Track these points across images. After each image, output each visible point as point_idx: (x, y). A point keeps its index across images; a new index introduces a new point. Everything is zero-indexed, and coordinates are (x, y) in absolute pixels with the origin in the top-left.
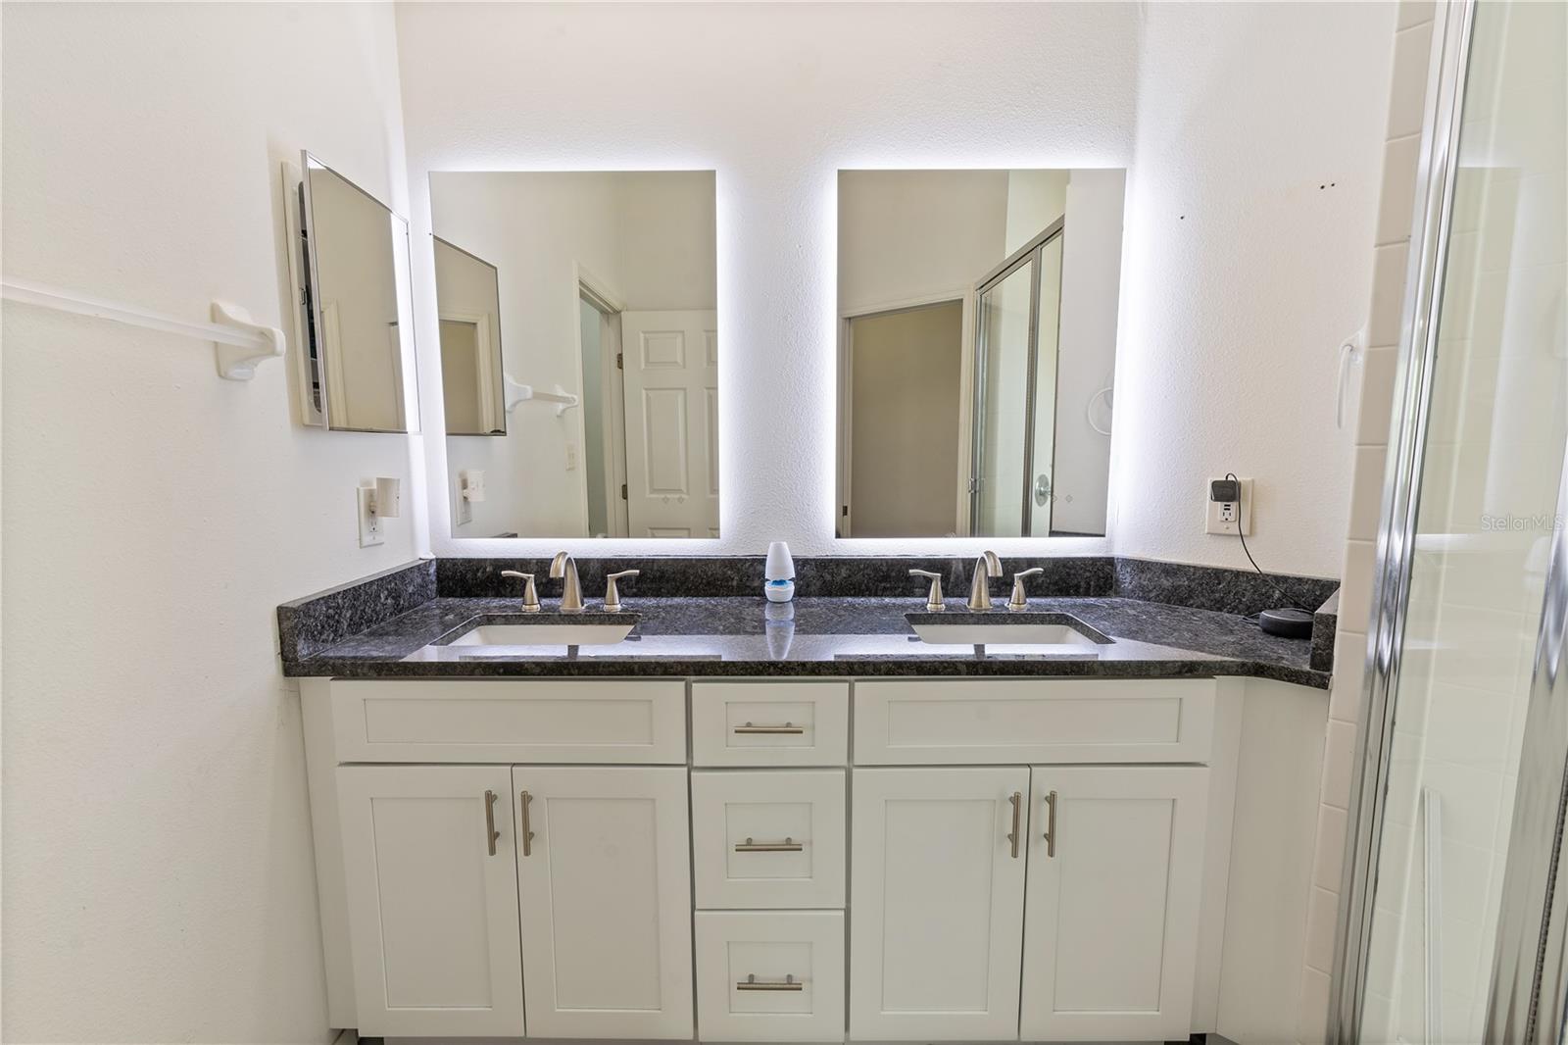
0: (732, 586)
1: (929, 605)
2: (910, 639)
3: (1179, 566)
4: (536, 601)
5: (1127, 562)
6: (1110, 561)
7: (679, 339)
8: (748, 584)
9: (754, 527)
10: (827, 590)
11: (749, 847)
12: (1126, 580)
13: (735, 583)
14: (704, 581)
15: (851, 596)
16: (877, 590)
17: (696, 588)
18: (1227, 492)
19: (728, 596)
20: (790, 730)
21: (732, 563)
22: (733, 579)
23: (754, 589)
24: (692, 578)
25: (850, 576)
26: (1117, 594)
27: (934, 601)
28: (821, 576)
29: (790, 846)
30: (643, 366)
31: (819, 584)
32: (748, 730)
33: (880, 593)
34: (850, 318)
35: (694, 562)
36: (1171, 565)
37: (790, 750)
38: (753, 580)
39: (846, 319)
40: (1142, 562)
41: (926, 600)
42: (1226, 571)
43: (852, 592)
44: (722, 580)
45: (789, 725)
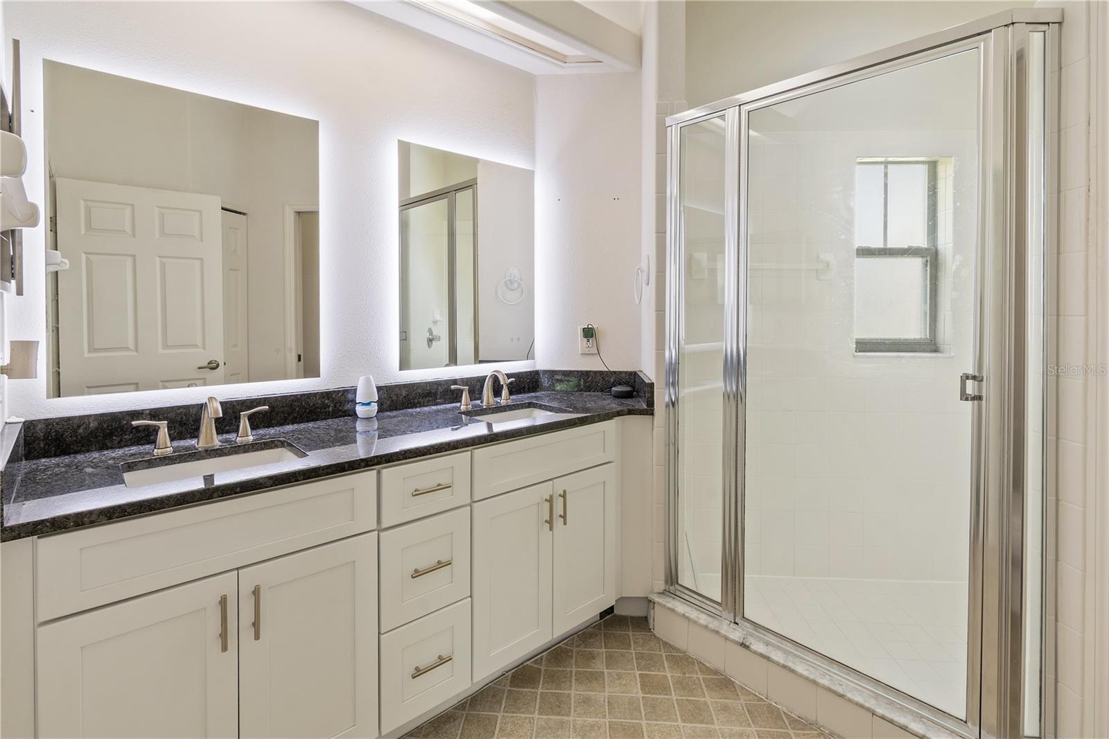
0: (329, 412)
1: (462, 407)
2: (452, 429)
3: (570, 371)
4: (169, 444)
5: (545, 372)
6: (537, 372)
7: (128, 211)
8: (340, 408)
9: (342, 367)
10: (394, 406)
11: (417, 574)
12: (545, 382)
13: (331, 409)
14: (307, 410)
15: (410, 408)
16: (424, 402)
17: (301, 417)
18: (589, 333)
19: (325, 419)
20: (440, 487)
21: (327, 395)
22: (329, 406)
23: (345, 411)
24: (297, 409)
25: (408, 395)
26: (541, 390)
27: (465, 403)
28: (390, 397)
29: (440, 565)
30: (83, 232)
31: (388, 403)
32: (417, 493)
33: (426, 404)
34: (299, 212)
35: (299, 396)
36: (566, 371)
37: (441, 500)
38: (344, 405)
39: (296, 212)
40: (552, 371)
41: (458, 404)
42: (591, 371)
43: (410, 406)
44: (321, 408)
45: (439, 485)
